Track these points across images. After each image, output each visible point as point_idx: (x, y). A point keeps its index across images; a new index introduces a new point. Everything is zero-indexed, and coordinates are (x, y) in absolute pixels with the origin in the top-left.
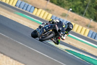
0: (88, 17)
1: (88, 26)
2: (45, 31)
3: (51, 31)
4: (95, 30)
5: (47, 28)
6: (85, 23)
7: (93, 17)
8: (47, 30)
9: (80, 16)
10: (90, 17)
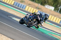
0: (37, 3)
1: (37, 8)
2: (30, 20)
3: (35, 20)
4: (41, 10)
5: (32, 18)
6: (35, 6)
7: (40, 2)
8: (32, 20)
9: (32, 2)
10: (38, 3)
